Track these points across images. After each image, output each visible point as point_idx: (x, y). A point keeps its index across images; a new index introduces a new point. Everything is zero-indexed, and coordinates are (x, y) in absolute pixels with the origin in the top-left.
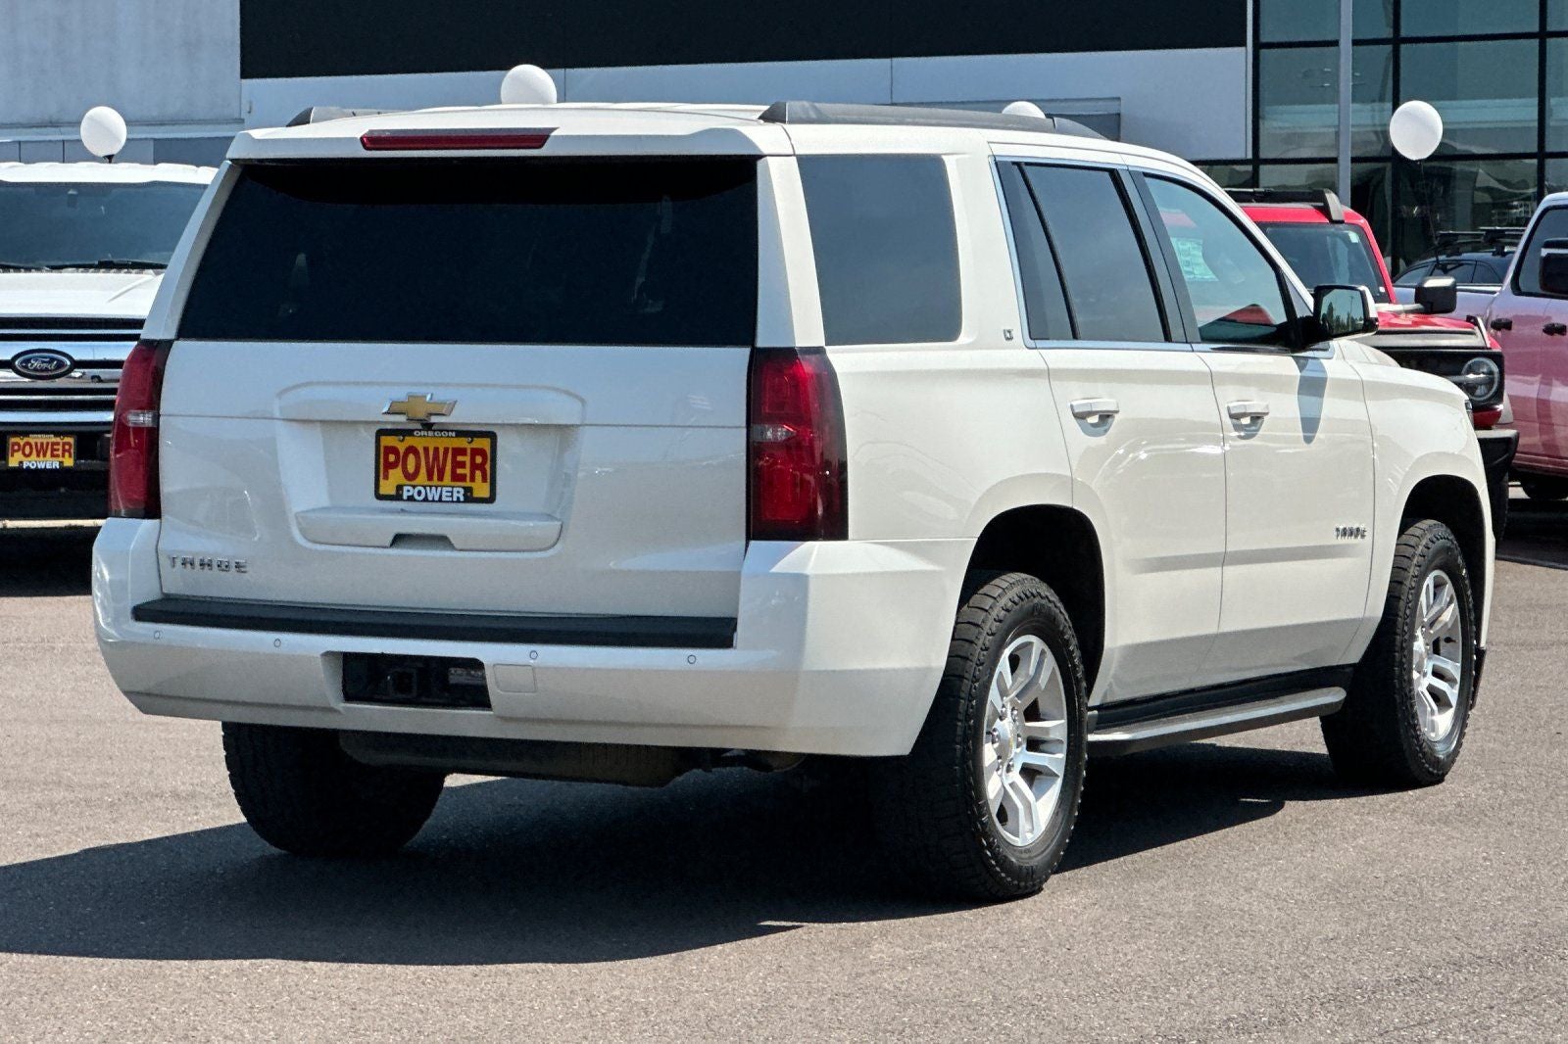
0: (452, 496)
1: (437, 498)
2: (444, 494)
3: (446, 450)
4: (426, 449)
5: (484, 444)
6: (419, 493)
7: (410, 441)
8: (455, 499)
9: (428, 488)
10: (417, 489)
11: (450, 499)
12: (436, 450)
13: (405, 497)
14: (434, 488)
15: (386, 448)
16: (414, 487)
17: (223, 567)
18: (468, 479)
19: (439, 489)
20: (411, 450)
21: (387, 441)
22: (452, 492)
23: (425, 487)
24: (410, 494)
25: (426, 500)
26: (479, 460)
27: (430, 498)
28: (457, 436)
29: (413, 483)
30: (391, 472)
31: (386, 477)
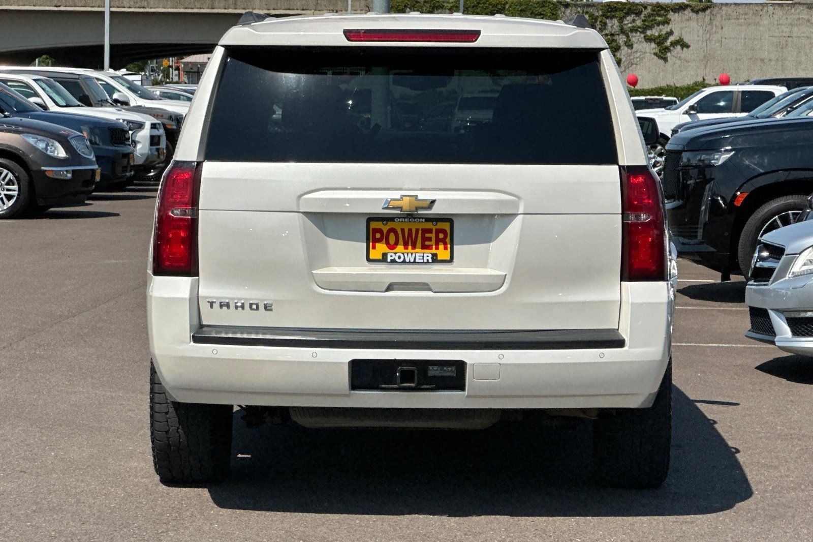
0: (423, 259)
1: (412, 260)
2: (417, 258)
3: (417, 230)
4: (403, 230)
5: (446, 226)
6: (399, 257)
7: (390, 225)
8: (425, 261)
9: (406, 255)
10: (397, 255)
11: (422, 261)
12: (410, 230)
13: (389, 260)
14: (410, 255)
15: (373, 229)
16: (395, 254)
17: (254, 307)
18: (434, 247)
19: (414, 255)
20: (392, 230)
21: (374, 225)
22: (423, 256)
23: (403, 254)
24: (393, 258)
25: (404, 262)
26: (441, 236)
27: (407, 260)
28: (426, 221)
29: (395, 251)
30: (378, 245)
31: (374, 248)
